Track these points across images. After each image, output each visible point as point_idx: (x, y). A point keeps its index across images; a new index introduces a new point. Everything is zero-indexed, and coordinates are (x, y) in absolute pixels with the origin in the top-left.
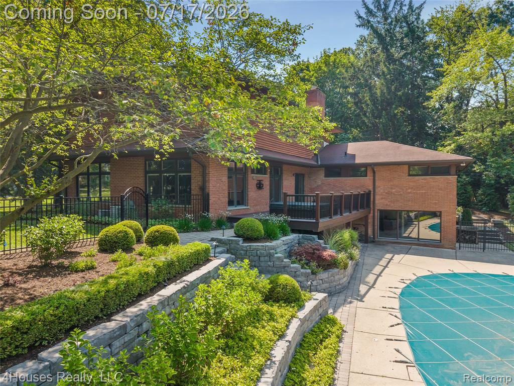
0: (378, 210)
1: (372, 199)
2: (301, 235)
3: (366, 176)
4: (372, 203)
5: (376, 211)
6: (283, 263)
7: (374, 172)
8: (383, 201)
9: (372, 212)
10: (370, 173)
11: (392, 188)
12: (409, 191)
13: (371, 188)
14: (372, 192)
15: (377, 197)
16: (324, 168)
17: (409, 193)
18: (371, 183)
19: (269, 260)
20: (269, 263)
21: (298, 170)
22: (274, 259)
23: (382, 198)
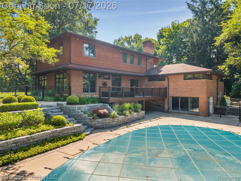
0: (170, 97)
1: (167, 92)
2: (102, 104)
3: (165, 80)
4: (167, 93)
5: (169, 97)
6: (80, 114)
7: (168, 79)
8: (172, 92)
9: (167, 98)
10: (166, 79)
11: (176, 86)
12: (184, 87)
13: (167, 86)
14: (167, 88)
15: (170, 90)
16: (147, 77)
17: (184, 88)
18: (167, 84)
19: (74, 112)
20: (74, 113)
21: (133, 78)
22: (76, 112)
23: (172, 91)
